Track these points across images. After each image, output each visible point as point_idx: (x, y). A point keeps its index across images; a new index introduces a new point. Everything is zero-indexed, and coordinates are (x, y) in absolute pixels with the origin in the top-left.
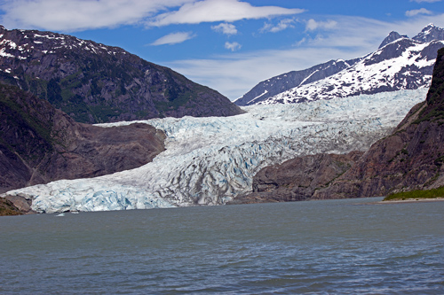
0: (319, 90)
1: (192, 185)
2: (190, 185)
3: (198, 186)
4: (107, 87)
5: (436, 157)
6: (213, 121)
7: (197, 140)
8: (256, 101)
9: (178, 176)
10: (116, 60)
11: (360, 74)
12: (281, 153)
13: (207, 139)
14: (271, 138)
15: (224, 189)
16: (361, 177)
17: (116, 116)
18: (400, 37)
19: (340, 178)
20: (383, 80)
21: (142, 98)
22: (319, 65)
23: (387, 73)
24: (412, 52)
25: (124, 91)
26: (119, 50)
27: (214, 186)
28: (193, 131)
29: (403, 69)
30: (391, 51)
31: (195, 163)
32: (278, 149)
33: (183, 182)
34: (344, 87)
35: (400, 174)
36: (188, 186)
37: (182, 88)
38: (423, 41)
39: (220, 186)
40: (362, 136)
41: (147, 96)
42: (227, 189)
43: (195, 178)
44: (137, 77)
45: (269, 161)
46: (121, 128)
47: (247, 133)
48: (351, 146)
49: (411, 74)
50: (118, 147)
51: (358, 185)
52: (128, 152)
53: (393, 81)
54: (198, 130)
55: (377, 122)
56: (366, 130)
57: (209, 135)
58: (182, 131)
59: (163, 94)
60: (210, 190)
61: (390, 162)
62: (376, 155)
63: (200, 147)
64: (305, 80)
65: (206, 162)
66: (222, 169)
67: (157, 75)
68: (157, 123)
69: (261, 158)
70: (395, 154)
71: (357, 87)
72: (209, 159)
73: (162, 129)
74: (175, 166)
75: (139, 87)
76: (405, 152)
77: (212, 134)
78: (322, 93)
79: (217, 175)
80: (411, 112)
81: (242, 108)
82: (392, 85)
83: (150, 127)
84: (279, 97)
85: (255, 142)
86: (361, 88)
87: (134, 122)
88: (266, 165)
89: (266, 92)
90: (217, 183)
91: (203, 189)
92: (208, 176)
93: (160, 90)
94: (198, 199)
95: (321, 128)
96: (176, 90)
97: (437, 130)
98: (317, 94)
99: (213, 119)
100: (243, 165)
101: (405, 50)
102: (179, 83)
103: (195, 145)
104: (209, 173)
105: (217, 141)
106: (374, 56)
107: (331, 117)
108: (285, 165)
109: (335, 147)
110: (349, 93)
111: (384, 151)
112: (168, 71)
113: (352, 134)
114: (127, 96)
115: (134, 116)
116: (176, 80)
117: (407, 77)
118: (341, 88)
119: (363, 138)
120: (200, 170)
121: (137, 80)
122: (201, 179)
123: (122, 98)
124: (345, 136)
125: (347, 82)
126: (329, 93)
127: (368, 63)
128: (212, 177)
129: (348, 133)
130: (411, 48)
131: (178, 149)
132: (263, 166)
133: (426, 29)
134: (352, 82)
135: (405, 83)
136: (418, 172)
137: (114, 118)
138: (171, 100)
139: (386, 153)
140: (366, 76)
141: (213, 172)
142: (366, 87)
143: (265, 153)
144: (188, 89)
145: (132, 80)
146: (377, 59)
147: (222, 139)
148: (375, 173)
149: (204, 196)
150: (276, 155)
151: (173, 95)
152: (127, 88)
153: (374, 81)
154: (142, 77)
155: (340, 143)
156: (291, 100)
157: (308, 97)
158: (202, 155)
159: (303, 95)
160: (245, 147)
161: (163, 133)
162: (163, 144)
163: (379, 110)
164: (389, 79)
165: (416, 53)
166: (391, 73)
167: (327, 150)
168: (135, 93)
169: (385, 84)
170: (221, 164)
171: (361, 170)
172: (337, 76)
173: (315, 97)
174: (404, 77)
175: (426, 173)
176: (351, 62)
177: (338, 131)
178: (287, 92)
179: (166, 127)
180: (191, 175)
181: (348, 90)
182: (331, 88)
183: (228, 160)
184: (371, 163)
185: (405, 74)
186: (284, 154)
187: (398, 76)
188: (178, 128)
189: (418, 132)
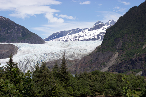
0: (72, 38)
1: (24, 65)
2: (23, 65)
3: (26, 66)
4: (2, 31)
5: (101, 64)
6: (33, 45)
7: (28, 51)
8: (52, 39)
9: (20, 62)
10: (6, 22)
11: (86, 34)
12: (53, 58)
13: (31, 51)
14: (51, 52)
15: (33, 68)
16: (76, 68)
17: (5, 40)
18: (101, 22)
19: (70, 67)
20: (93, 36)
21: (13, 35)
22: (74, 30)
23: (95, 34)
24: (104, 28)
25: (8, 33)
26: (8, 19)
27: (30, 66)
28: (27, 48)
29: (100, 33)
30: (97, 27)
31: (26, 59)
32: (52, 56)
33: (21, 64)
34: (80, 37)
35: (89, 68)
36: (22, 66)
37: (27, 33)
38: (108, 25)
39: (32, 66)
40: (80, 54)
41: (15, 35)
42: (34, 68)
43: (25, 63)
44: (13, 28)
45: (49, 60)
46: (4, 45)
47: (44, 50)
48: (76, 57)
49: (103, 35)
50: (2, 51)
51: (75, 70)
52: (5, 53)
53: (97, 37)
54: (29, 48)
55: (86, 50)
56: (82, 52)
57: (32, 49)
58: (23, 47)
59: (20, 35)
60: (29, 68)
61: (86, 64)
62: (82, 61)
63: (29, 53)
64: (68, 34)
65: (29, 58)
66: (34, 61)
67: (19, 28)
68: (16, 44)
69: (46, 59)
70: (88, 61)
71: (85, 38)
72: (30, 58)
73: (17, 46)
74: (19, 59)
75: (13, 32)
76: (91, 61)
77: (33, 49)
78: (73, 39)
79: (32, 63)
80: (96, 48)
81: (46, 41)
82: (96, 38)
83: (13, 45)
84: (59, 39)
85: (46, 53)
86: (86, 38)
87: (9, 43)
88: (48, 61)
89: (55, 36)
90: (32, 65)
91: (27, 67)
92: (29, 63)
93: (20, 33)
94: (25, 70)
95: (68, 51)
96: (25, 34)
97: (102, 55)
98: (71, 39)
99: (34, 45)
100: (40, 60)
101: (101, 27)
102: (26, 31)
103: (27, 52)
104: (30, 62)
105: (34, 52)
106: (91, 28)
107: (73, 47)
108: (53, 62)
109: (71, 57)
110: (82, 40)
111: (85, 60)
112: (23, 27)
113: (77, 54)
114: (9, 34)
115: (10, 41)
116: (25, 30)
117: (101, 36)
118: (79, 38)
119: (80, 55)
120: (27, 61)
121: (12, 29)
122: (27, 64)
123: (7, 35)
124: (75, 54)
125: (81, 36)
126: (75, 39)
127: (89, 30)
128: (30, 63)
129: (76, 53)
130: (104, 27)
131: (22, 53)
132: (46, 61)
133: (110, 21)
134: (83, 36)
135: (100, 38)
136: (94, 68)
137: (4, 41)
138: (23, 37)
139: (85, 61)
140: (88, 34)
141: (31, 62)
142: (88, 38)
143: (48, 57)
144: (29, 34)
145: (11, 29)
146: (92, 29)
147: (36, 51)
148: (81, 67)
149: (27, 69)
150: (51, 58)
151: (24, 35)
152: (9, 32)
153: (90, 36)
154: (14, 28)
155: (73, 56)
156: (63, 40)
157: (68, 40)
158: (28, 56)
159: (67, 39)
160: (42, 55)
161: (17, 48)
162: (17, 51)
163: (89, 46)
164: (95, 36)
165: (105, 28)
166: (96, 34)
167: (68, 58)
168: (11, 33)
169: (94, 38)
170: (34, 59)
171: (77, 66)
172: (78, 33)
173: (71, 40)
174: (100, 36)
175: (97, 68)
176: (84, 29)
177: (72, 52)
178: (62, 37)
179: (18, 46)
180: (24, 62)
181: (81, 38)
182: (76, 37)
183: (36, 58)
184: (80, 64)
185: (101, 35)
186: (54, 58)
187: (99, 35)
188: (22, 46)
189: (96, 55)
